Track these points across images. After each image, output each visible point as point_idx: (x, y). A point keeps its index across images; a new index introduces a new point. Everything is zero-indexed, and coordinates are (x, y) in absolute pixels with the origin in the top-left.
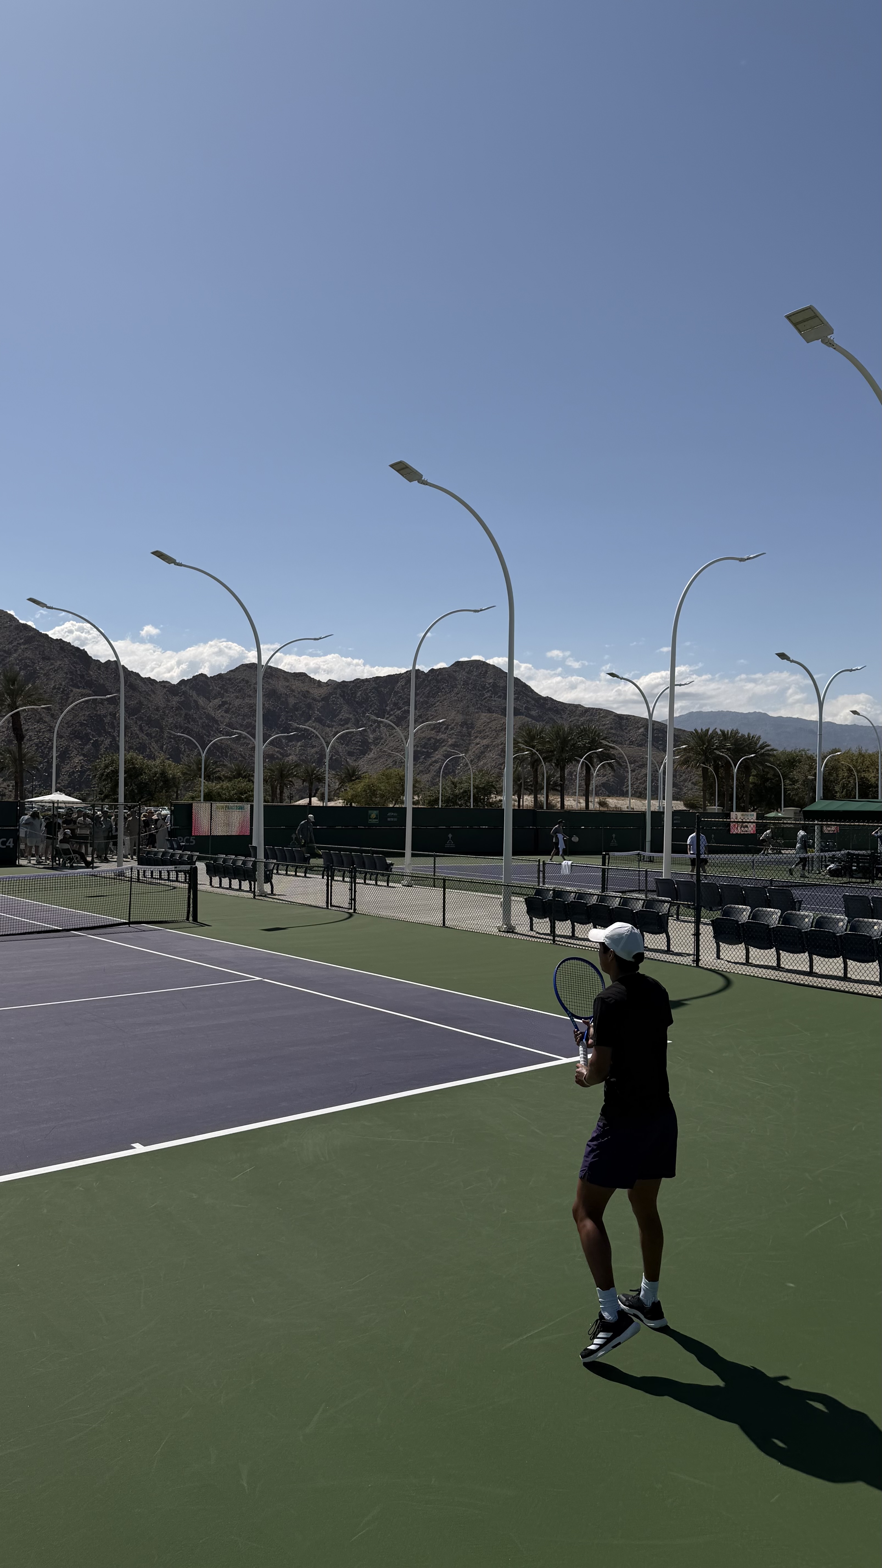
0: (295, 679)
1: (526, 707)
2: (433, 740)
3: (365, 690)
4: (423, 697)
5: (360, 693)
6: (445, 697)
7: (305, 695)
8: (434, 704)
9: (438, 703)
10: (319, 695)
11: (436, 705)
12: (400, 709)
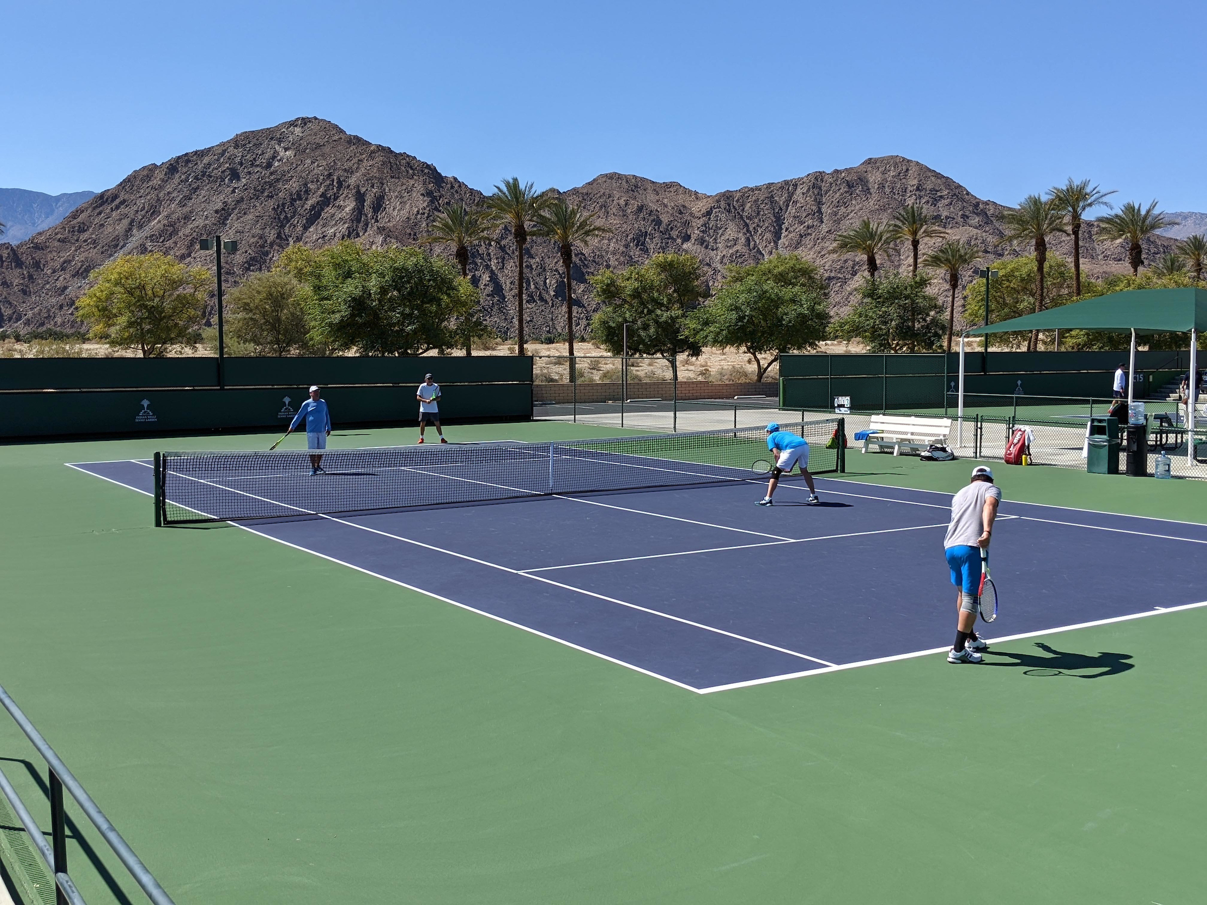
0: (665, 191)
1: (962, 215)
2: (851, 263)
3: (755, 201)
4: (831, 207)
5: (749, 205)
6: (860, 206)
7: (680, 210)
8: (848, 216)
9: (852, 214)
10: (698, 210)
11: (849, 217)
12: (802, 223)
